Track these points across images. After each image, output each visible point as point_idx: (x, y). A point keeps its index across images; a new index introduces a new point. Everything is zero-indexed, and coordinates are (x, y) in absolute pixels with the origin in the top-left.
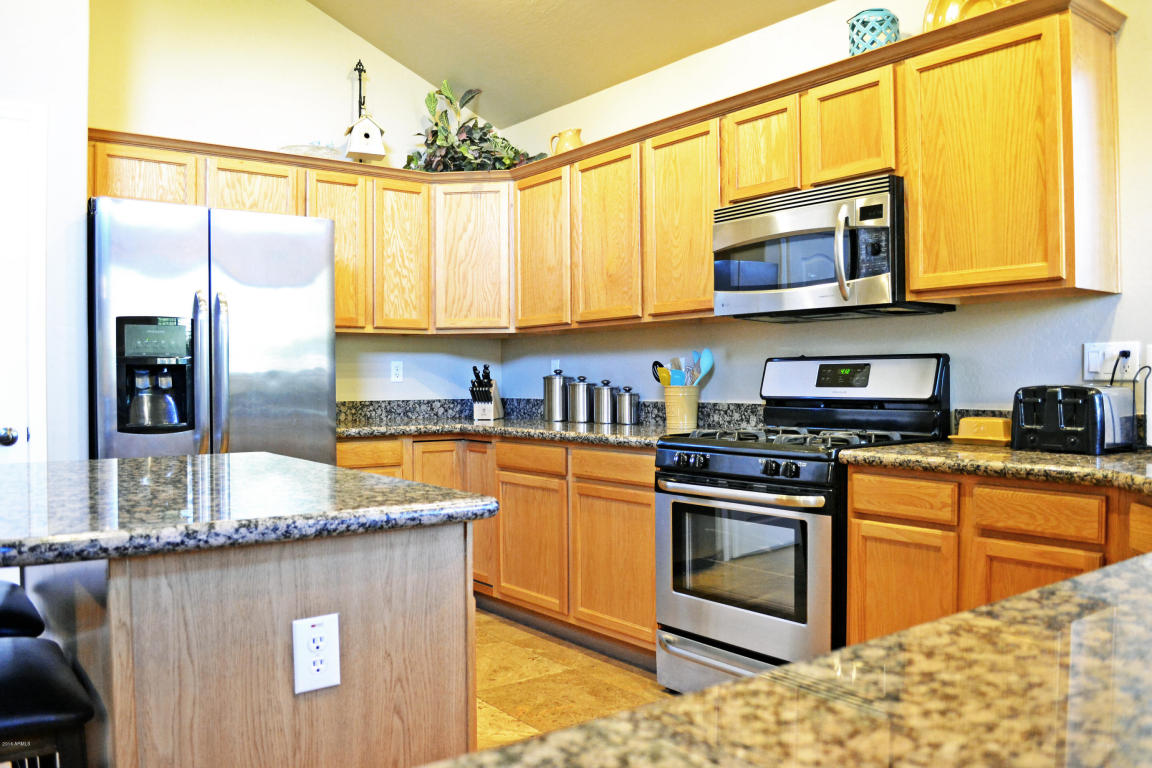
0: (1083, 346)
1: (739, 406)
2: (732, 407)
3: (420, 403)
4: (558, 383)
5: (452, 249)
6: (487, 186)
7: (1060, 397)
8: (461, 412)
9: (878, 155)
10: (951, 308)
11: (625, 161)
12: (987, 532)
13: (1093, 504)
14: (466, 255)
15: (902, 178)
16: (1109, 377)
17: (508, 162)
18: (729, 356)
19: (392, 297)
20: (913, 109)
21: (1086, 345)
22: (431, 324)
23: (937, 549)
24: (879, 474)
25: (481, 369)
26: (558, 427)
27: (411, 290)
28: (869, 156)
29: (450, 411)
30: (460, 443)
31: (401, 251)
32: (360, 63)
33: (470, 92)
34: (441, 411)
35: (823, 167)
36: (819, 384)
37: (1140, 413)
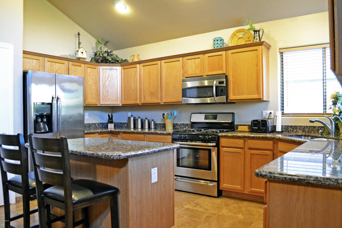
0: (262, 112)
1: (183, 124)
2: (181, 124)
3: (93, 124)
4: (132, 119)
5: (104, 83)
6: (114, 68)
7: (261, 122)
8: (102, 126)
9: (222, 70)
10: (235, 103)
11: (156, 65)
12: (250, 149)
13: (271, 142)
14: (108, 85)
15: (227, 76)
16: (268, 118)
17: (120, 62)
18: (180, 112)
19: (89, 96)
20: (230, 61)
21: (263, 111)
22: (99, 103)
23: (240, 153)
24: (228, 138)
25: (110, 115)
26: (132, 130)
27: (94, 94)
28: (220, 70)
29: (100, 126)
30: (109, 134)
31: (92, 84)
32: (79, 33)
33: (106, 42)
34: (98, 126)
35: (209, 71)
36: (205, 119)
37: (275, 125)
